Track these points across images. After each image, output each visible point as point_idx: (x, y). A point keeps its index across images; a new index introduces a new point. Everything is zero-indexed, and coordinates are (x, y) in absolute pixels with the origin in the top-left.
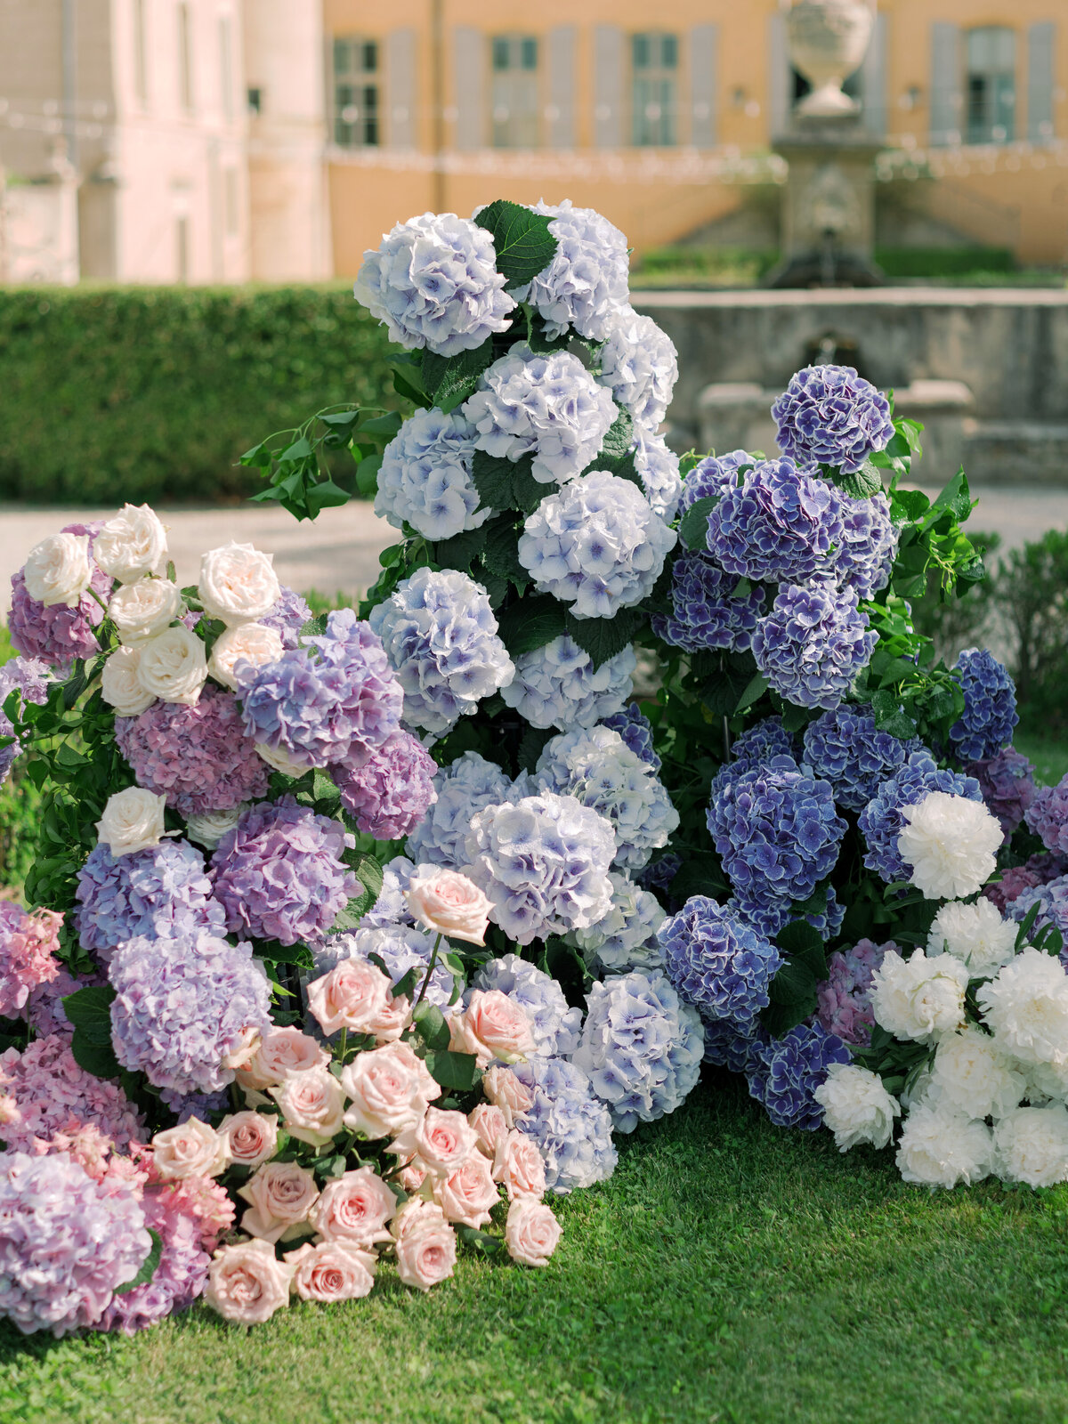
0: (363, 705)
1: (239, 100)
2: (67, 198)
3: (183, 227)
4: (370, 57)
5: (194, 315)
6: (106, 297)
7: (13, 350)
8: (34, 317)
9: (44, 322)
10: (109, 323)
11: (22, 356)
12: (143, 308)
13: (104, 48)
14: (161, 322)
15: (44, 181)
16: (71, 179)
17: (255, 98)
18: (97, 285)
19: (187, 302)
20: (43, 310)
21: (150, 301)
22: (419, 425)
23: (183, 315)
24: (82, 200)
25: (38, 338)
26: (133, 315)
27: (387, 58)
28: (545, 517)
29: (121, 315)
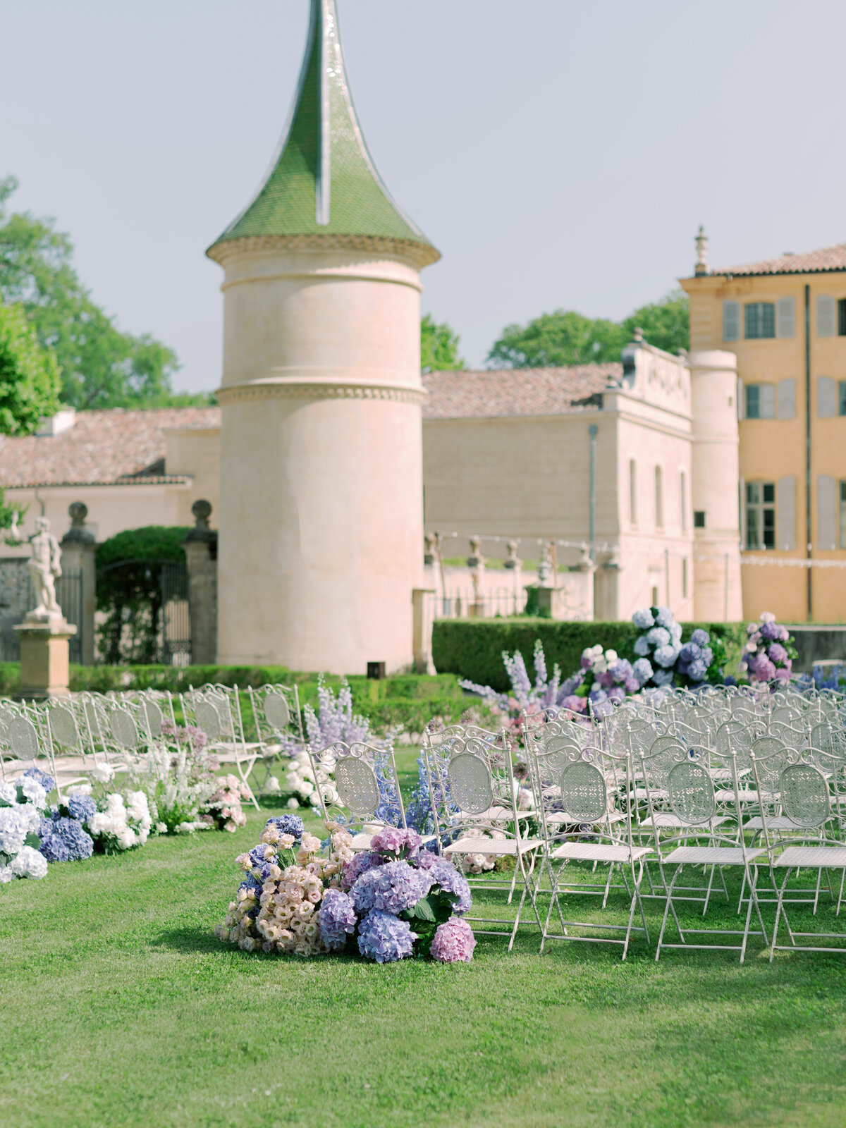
0: (627, 672)
1: (690, 520)
2: (590, 577)
3: (655, 590)
4: (769, 492)
5: (633, 632)
6: (603, 625)
7: (570, 644)
8: (577, 632)
9: (581, 634)
10: (603, 634)
11: (573, 646)
12: (615, 629)
13: (614, 494)
14: (622, 634)
15: (577, 569)
16: (592, 567)
17: (700, 519)
18: (599, 621)
19: (631, 627)
20: (581, 629)
21: (618, 627)
22: (641, 639)
23: (629, 632)
24: (597, 577)
25: (579, 639)
26: (612, 632)
27: (778, 493)
28: (657, 652)
29: (608, 631)
